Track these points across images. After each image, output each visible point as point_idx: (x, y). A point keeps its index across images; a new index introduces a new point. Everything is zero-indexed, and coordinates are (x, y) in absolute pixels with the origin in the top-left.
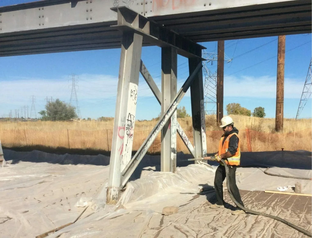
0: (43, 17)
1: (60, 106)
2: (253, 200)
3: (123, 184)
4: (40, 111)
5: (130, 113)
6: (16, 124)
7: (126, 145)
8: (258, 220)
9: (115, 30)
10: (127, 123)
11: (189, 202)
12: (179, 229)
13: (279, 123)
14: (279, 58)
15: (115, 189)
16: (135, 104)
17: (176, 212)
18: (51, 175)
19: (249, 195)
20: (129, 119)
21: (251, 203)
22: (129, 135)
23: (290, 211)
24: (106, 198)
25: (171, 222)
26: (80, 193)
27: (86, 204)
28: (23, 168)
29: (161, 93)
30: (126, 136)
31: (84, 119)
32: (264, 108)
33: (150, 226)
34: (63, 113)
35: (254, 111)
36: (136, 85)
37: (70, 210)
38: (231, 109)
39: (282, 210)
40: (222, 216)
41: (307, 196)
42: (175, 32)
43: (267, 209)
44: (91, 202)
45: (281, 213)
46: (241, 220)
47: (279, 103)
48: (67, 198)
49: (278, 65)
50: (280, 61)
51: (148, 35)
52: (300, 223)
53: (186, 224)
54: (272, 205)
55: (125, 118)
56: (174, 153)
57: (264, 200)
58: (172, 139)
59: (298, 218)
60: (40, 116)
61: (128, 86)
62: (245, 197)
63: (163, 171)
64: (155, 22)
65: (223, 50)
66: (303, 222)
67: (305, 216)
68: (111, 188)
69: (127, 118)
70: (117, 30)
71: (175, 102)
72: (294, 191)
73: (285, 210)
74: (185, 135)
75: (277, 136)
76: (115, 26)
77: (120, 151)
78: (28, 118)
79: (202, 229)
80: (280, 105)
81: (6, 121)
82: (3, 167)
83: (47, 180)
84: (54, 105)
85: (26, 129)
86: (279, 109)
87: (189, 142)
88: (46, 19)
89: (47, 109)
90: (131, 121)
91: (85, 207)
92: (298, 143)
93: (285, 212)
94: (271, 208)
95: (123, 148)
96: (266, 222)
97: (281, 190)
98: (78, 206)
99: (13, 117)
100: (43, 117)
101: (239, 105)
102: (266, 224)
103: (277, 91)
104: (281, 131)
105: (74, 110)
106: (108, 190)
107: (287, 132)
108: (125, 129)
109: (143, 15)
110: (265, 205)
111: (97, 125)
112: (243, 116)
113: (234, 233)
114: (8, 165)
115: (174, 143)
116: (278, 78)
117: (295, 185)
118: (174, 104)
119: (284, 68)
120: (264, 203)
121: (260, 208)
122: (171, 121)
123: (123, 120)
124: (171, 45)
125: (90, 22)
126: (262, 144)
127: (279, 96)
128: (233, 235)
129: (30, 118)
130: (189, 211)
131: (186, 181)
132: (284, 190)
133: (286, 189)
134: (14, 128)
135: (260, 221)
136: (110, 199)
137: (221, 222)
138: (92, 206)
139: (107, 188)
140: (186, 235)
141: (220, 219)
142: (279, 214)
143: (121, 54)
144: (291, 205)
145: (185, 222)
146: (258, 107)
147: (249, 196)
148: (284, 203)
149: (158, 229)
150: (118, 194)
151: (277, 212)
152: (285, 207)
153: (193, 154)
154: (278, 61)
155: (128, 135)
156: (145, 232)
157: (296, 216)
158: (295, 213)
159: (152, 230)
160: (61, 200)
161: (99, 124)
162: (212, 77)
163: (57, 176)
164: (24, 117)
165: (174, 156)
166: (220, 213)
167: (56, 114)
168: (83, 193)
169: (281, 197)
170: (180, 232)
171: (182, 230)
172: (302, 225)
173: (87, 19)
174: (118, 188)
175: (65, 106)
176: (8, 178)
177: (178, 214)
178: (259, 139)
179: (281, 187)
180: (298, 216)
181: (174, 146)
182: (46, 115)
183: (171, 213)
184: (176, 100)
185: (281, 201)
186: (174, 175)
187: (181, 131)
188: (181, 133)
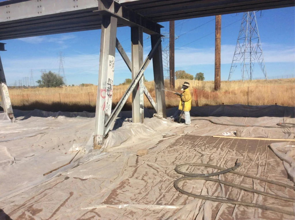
0: (41, 7)
1: (52, 76)
2: (205, 143)
3: (106, 133)
4: (37, 80)
5: (109, 79)
6: (20, 91)
7: (107, 103)
8: (212, 159)
9: (97, 14)
10: (107, 86)
11: (156, 146)
12: (151, 167)
13: (217, 84)
14: (216, 34)
15: (99, 136)
16: (113, 71)
17: (147, 154)
18: (49, 128)
19: (201, 139)
20: (109, 83)
21: (204, 145)
22: (110, 96)
23: (235, 151)
24: (93, 144)
25: (144, 161)
26: (72, 140)
27: (77, 149)
28: (28, 123)
29: (131, 62)
30: (107, 96)
31: (70, 86)
32: (203, 74)
33: (129, 165)
34: (54, 81)
35: (196, 75)
36: (113, 57)
37: (66, 153)
38: (179, 75)
39: (229, 150)
40: (182, 156)
41: (247, 139)
42: (141, 15)
43: (217, 149)
44: (81, 147)
45: (228, 152)
46: (198, 159)
47: (218, 69)
48: (63, 144)
49: (216, 39)
50: (218, 36)
51: (121, 17)
52: (244, 160)
53: (156, 163)
54: (220, 147)
55: (106, 82)
56: (142, 108)
57: (213, 143)
58: (140, 97)
59: (242, 156)
60: (37, 84)
61: (107, 58)
62: (198, 141)
63: (134, 122)
64: (126, 7)
65: (173, 29)
66: (247, 159)
67: (247, 154)
68: (97, 136)
69: (107, 83)
70: (98, 15)
71: (142, 70)
72: (236, 136)
73: (231, 150)
74: (150, 95)
75: (216, 94)
76: (97, 11)
77: (103, 108)
78: (29, 86)
79: (169, 166)
80: (218, 70)
81: (13, 89)
82: (13, 122)
83: (46, 131)
84: (48, 76)
85: (28, 93)
86: (217, 73)
87: (153, 100)
88: (43, 8)
89: (42, 79)
90: (110, 85)
91: (77, 151)
92: (233, 99)
93: (232, 152)
94: (220, 149)
95: (105, 105)
96: (218, 160)
97: (225, 135)
98: (72, 150)
99: (18, 86)
100: (39, 85)
101: (184, 72)
102: (218, 161)
103: (216, 60)
104: (218, 90)
105: (62, 79)
106: (94, 138)
107: (223, 91)
108: (106, 91)
109: (117, 1)
110: (215, 147)
111: (80, 90)
112: (187, 80)
113: (194, 169)
114: (17, 121)
115: (142, 101)
116: (216, 50)
117: (237, 131)
118: (141, 71)
119: (220, 41)
120: (214, 145)
121: (211, 149)
122: (140, 84)
123: (104, 84)
124: (139, 25)
125: (76, 9)
126: (206, 100)
127: (217, 63)
128: (193, 170)
129: (30, 86)
130: (157, 152)
131: (152, 129)
132: (228, 135)
133: (229, 134)
134: (20, 93)
135: (213, 159)
136: (96, 144)
137: (183, 161)
138: (82, 150)
139: (93, 136)
140: (157, 171)
141: (181, 158)
142: (227, 153)
143: (101, 33)
144: (235, 146)
145: (155, 161)
146: (199, 72)
147: (201, 141)
148: (229, 145)
149: (135, 167)
150: (102, 141)
151: (225, 152)
152: (230, 148)
153: (156, 109)
154: (216, 36)
155: (108, 95)
156: (125, 169)
157: (240, 155)
158: (239, 153)
159: (131, 168)
160: (59, 146)
161: (82, 89)
162: (164, 51)
163: (54, 128)
164: (25, 86)
165: (142, 111)
166: (180, 154)
167: (49, 83)
168: (74, 140)
169: (227, 140)
170: (152, 169)
171: (153, 167)
172: (246, 162)
173: (74, 7)
174: (102, 136)
175: (55, 76)
176: (17, 131)
177: (149, 155)
178: (203, 96)
179: (225, 133)
180: (242, 155)
181: (142, 103)
182: (42, 83)
183: (144, 154)
184: (142, 68)
185: (227, 143)
186: (143, 126)
187: (146, 91)
188: (146, 93)
